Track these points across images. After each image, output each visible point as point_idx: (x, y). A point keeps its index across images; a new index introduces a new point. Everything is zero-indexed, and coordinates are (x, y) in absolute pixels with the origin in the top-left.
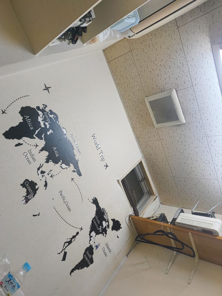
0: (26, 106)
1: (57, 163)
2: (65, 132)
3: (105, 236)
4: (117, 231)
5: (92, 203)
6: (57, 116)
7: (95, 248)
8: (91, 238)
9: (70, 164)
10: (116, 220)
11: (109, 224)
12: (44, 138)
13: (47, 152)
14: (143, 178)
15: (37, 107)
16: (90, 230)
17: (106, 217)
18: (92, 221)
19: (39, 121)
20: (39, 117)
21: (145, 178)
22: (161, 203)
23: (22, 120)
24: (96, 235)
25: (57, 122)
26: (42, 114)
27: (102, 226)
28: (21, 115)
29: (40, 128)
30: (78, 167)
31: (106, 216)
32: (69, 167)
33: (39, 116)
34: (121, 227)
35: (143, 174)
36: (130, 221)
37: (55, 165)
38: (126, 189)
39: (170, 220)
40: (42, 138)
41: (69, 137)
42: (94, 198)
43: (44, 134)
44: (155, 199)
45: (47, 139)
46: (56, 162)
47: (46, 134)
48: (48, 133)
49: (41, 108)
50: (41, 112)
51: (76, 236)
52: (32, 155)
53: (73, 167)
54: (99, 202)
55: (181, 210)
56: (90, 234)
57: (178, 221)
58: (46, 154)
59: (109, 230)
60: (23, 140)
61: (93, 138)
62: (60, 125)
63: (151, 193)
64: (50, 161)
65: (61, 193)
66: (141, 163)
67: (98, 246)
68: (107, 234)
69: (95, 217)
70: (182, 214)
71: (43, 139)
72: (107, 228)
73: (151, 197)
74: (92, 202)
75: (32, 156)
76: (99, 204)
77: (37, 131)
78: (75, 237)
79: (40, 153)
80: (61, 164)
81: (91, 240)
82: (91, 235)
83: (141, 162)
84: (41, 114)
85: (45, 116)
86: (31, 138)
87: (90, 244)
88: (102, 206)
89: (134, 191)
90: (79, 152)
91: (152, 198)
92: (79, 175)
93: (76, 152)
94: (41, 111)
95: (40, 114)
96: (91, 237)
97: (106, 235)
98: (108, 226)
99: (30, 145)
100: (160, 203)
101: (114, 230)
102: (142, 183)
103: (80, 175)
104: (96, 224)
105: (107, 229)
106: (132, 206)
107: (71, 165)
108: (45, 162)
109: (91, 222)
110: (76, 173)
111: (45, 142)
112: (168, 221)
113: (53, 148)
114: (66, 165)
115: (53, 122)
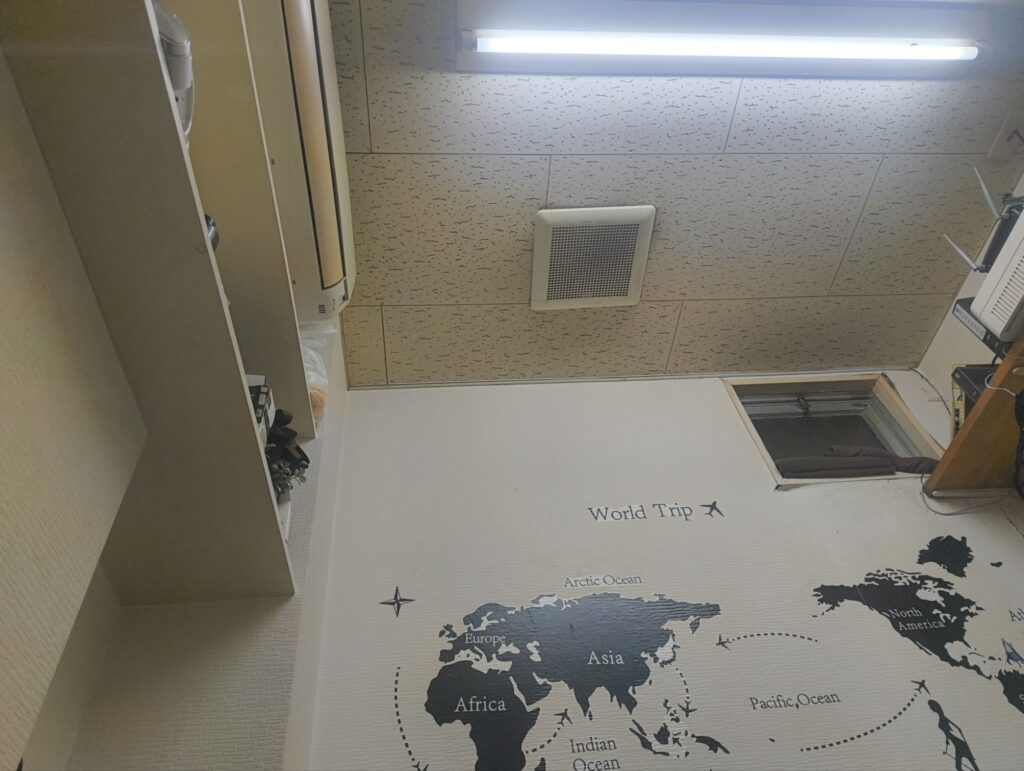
0: (429, 692)
1: (646, 672)
2: (551, 601)
3: (978, 608)
4: (970, 560)
5: (832, 608)
6: (490, 605)
7: (1014, 666)
8: (971, 664)
9: (664, 627)
10: (927, 548)
11: (934, 580)
12: (545, 680)
13: (598, 689)
14: (798, 400)
15: (441, 659)
16: (935, 657)
17: (904, 580)
18: (904, 634)
19: (485, 672)
20: (473, 666)
21: (801, 392)
22: (913, 367)
23: (465, 723)
24: (962, 640)
25: (510, 612)
26: (468, 651)
27: (935, 605)
28: (450, 721)
29: (511, 678)
30: (684, 605)
31: (900, 579)
32: (674, 635)
33: (471, 663)
34: (960, 540)
35: (781, 394)
36: (949, 498)
37: (650, 682)
38: (818, 470)
39: (986, 356)
40: (545, 684)
41: (571, 595)
42: (817, 595)
43: (534, 674)
44: (892, 385)
45: (555, 668)
46: (641, 675)
47: (535, 666)
48: (536, 657)
49: (450, 647)
50: (462, 652)
51: (947, 715)
52: (590, 747)
53: (680, 622)
54: (837, 584)
55: (958, 306)
56: (953, 663)
57: (998, 327)
58: (600, 696)
59: (960, 586)
60: (531, 753)
61: (600, 517)
62: (522, 608)
63: (863, 391)
64: (630, 691)
65: (759, 705)
66: (741, 391)
67: (1010, 651)
68: (973, 600)
69: (890, 619)
70: (974, 307)
71: (549, 683)
72: (946, 590)
73: (878, 395)
74: (829, 606)
75: (593, 746)
76: (845, 585)
77: (517, 693)
78: (947, 720)
79: (591, 716)
80: (656, 660)
81: (976, 668)
82: (959, 659)
83: (736, 387)
84: (468, 656)
85: (479, 645)
86: (533, 724)
87: (993, 678)
88: (854, 578)
89: (835, 447)
90: (631, 581)
91: (882, 391)
92: (713, 615)
93: (628, 592)
94: (458, 653)
95: (468, 659)
96: (964, 663)
97: (974, 603)
98: (941, 583)
99: (555, 736)
100: (911, 372)
101: (965, 569)
102: (814, 407)
103: (713, 610)
104: (919, 625)
105: (952, 593)
106: (892, 473)
107: (669, 625)
108: (631, 712)
109: (906, 638)
110: (701, 621)
111: (562, 682)
112: (990, 362)
113: (590, 663)
114: (662, 645)
115: (504, 628)
